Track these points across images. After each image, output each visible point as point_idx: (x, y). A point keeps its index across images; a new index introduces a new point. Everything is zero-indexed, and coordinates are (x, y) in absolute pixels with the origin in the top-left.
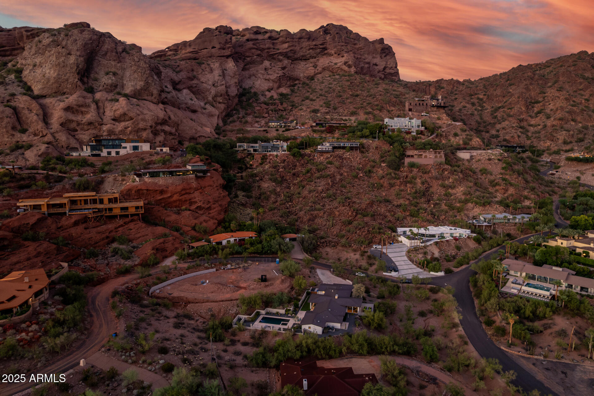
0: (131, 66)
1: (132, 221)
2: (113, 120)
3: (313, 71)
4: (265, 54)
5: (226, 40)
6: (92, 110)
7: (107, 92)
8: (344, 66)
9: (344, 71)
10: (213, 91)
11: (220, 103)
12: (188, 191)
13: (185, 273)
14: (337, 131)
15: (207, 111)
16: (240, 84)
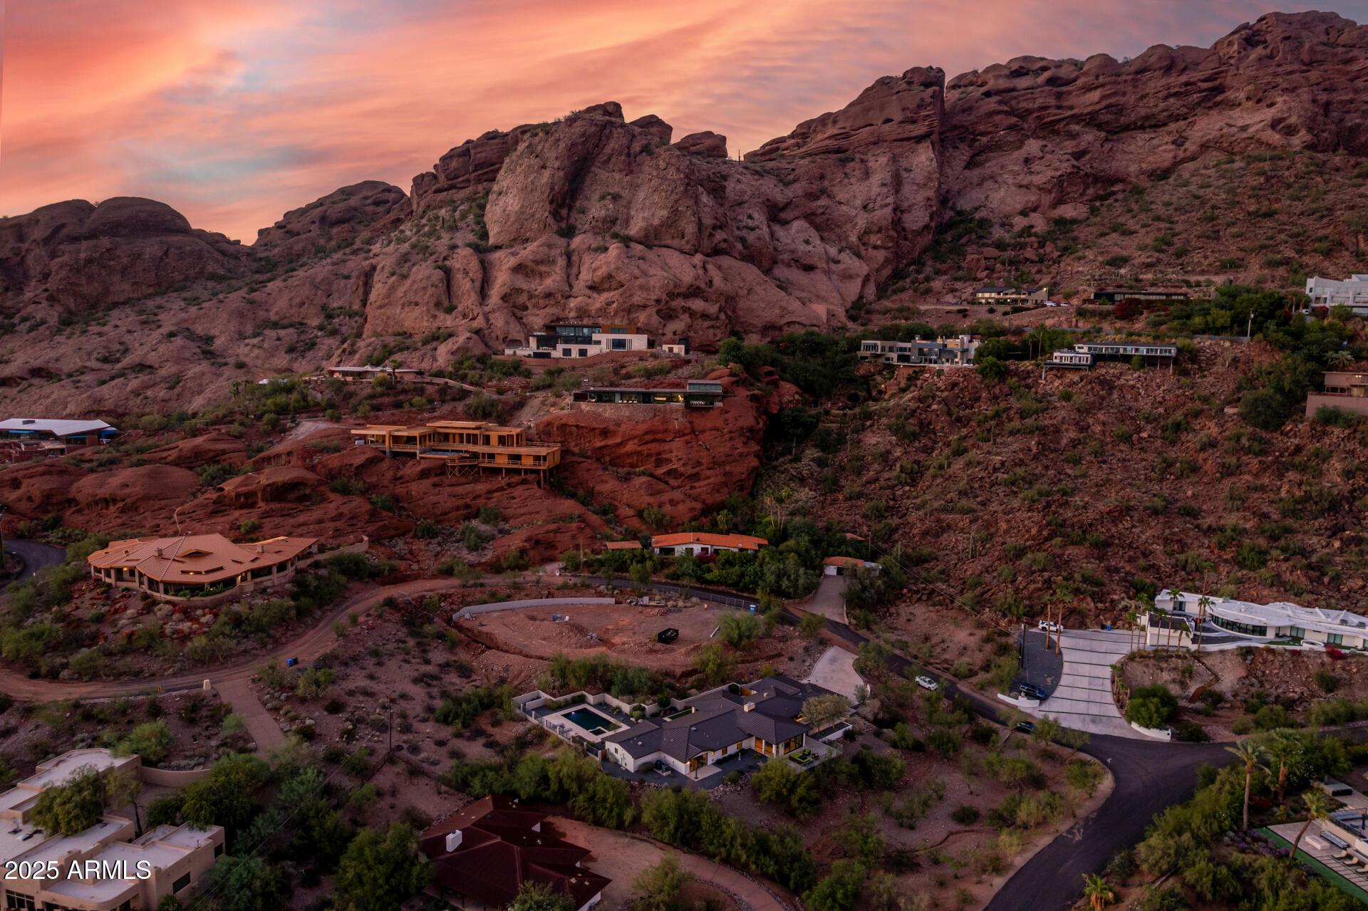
0: (650, 180)
1: (524, 482)
2: (591, 288)
3: (1171, 155)
4: (1030, 124)
5: (922, 100)
6: (557, 269)
7: (596, 234)
8: (1270, 132)
9: (1269, 145)
10: (861, 222)
11: (875, 247)
12: (659, 436)
13: (550, 595)
14: (1145, 314)
15: (841, 266)
16: (944, 199)
